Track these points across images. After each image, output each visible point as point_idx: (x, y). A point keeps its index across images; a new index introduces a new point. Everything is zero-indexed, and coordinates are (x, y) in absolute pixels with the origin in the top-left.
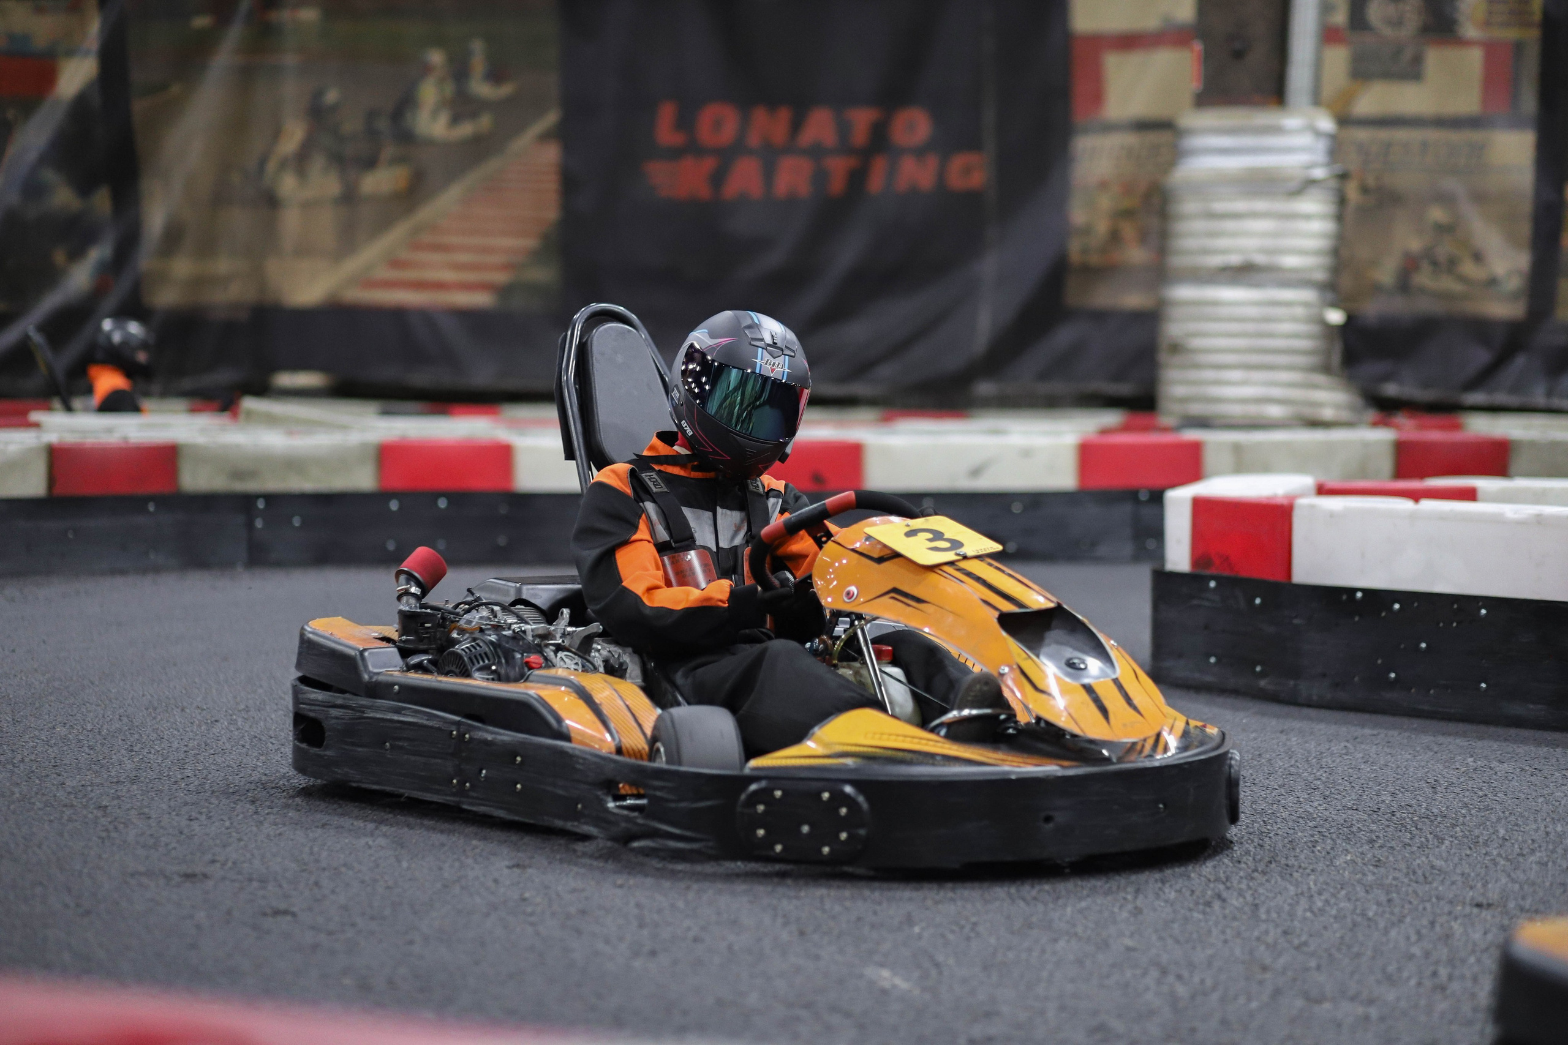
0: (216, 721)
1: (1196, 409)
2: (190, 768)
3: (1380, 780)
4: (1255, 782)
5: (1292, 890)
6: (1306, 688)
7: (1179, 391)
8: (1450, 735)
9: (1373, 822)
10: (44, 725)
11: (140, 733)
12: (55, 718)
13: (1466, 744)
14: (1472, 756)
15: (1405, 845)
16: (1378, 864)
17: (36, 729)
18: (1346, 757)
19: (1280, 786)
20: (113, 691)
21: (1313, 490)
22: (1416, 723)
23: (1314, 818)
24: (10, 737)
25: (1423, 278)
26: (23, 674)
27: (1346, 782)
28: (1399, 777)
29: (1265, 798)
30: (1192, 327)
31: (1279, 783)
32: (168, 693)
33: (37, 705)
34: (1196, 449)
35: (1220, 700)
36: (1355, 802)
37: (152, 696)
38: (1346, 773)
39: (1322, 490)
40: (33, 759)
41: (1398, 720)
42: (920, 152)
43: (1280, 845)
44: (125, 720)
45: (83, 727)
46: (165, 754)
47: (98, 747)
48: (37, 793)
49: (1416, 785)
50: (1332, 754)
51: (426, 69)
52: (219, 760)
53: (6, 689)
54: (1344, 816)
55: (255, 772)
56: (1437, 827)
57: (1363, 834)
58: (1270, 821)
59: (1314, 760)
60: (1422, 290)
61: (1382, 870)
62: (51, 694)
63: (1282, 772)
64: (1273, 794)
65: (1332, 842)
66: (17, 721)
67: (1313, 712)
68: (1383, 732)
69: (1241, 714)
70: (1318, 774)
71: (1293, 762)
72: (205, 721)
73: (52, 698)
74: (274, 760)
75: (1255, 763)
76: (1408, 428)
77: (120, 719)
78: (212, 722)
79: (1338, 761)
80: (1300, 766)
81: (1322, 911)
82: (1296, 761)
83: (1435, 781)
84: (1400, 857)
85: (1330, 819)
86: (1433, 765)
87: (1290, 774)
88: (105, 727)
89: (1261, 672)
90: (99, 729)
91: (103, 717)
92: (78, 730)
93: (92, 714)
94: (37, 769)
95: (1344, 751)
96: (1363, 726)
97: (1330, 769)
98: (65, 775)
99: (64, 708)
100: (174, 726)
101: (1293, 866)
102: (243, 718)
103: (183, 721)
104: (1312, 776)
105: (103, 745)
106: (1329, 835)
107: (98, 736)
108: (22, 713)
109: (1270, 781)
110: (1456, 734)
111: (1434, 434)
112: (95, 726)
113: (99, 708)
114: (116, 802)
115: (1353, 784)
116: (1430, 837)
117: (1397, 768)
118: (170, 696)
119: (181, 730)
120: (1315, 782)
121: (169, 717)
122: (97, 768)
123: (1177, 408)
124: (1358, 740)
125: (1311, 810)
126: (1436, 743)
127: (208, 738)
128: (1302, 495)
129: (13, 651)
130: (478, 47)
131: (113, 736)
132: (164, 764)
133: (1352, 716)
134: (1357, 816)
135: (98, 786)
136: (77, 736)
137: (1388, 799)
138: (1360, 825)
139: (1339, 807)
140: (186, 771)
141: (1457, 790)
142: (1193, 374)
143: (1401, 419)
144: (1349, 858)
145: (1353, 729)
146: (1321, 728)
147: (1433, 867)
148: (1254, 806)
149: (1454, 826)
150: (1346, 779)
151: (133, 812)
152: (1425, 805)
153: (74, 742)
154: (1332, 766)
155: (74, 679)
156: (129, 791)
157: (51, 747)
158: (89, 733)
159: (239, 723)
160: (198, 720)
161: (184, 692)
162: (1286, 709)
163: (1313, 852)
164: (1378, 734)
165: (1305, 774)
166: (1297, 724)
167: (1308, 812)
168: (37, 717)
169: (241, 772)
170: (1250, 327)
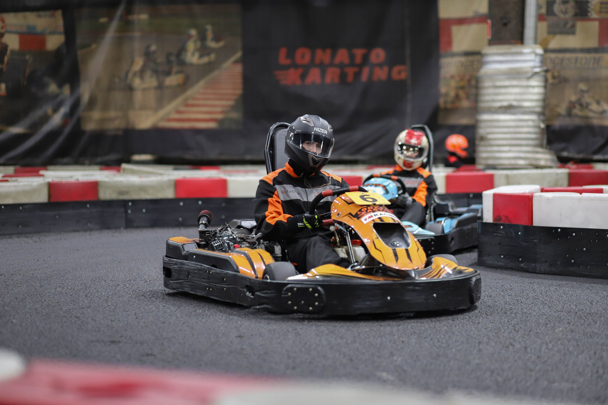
0: (118, 285)
1: (491, 162)
2: (110, 302)
3: (570, 300)
4: (522, 302)
5: (539, 341)
6: (539, 267)
7: (484, 155)
8: (596, 283)
9: (569, 316)
10: (52, 287)
11: (89, 290)
12: (56, 285)
13: (603, 287)
14: (605, 291)
15: (582, 324)
16: (572, 331)
17: (50, 289)
18: (556, 292)
19: (532, 303)
20: (78, 274)
21: (540, 191)
22: (582, 279)
23: (546, 315)
24: (40, 292)
25: (577, 111)
26: (42, 269)
27: (557, 301)
28: (578, 299)
29: (526, 308)
30: (489, 130)
31: (531, 302)
32: (99, 275)
33: (49, 280)
34: (491, 177)
35: (506, 272)
36: (561, 309)
37: (93, 276)
38: (557, 298)
39: (543, 190)
40: (49, 300)
41: (575, 278)
42: (380, 65)
43: (533, 325)
44: (83, 285)
45: (67, 288)
46: (100, 297)
47: (74, 295)
48: (52, 312)
49: (585, 302)
50: (551, 291)
51: (190, 37)
52: (121, 299)
53: (37, 274)
54: (557, 314)
55: (135, 303)
56: (594, 317)
57: (565, 321)
58: (529, 316)
59: (544, 293)
60: (577, 116)
61: (574, 334)
62: (54, 276)
63: (532, 298)
64: (529, 306)
65: (553, 324)
66: (42, 286)
67: (542, 276)
68: (570, 283)
69: (514, 277)
70: (546, 298)
71: (536, 294)
72: (114, 285)
73: (55, 277)
74: (142, 299)
75: (521, 295)
76: (573, 168)
77: (81, 285)
78: (117, 285)
79: (553, 293)
80: (539, 295)
81: (552, 349)
82: (537, 294)
83: (592, 300)
84: (580, 329)
85: (552, 315)
86: (590, 295)
87: (535, 299)
88: (76, 287)
89: (521, 260)
90: (74, 288)
91: (75, 284)
92: (66, 289)
93: (70, 283)
94: (51, 303)
95: (555, 290)
96: (562, 281)
97: (551, 297)
98: (62, 305)
99: (59, 281)
100: (102, 287)
101: (539, 333)
102: (128, 284)
103: (106, 285)
104: (544, 299)
105: (75, 294)
106: (552, 321)
107: (73, 291)
108: (43, 283)
109: (528, 301)
110: (598, 283)
111: (583, 170)
112: (72, 287)
113: (73, 281)
114: (82, 315)
115: (560, 302)
116: (592, 321)
117: (577, 296)
118: (100, 276)
119: (105, 289)
120: (545, 302)
121: (100, 284)
122: (73, 303)
123: (484, 162)
124: (560, 286)
125: (544, 312)
126: (591, 287)
127: (116, 291)
128: (536, 192)
129: (38, 260)
130: (209, 28)
131: (79, 291)
132: (100, 301)
133: (557, 277)
134: (562, 314)
135: (75, 309)
136: (65, 291)
137: (574, 307)
138: (564, 317)
139: (555, 310)
140: (108, 303)
141: (601, 304)
142: (489, 149)
143: (570, 165)
144: (561, 329)
145: (558, 281)
146: (546, 282)
147: (594, 332)
148: (522, 311)
149: (600, 317)
150: (557, 300)
151: (90, 319)
152: (588, 309)
153: (64, 293)
154: (551, 295)
155: (62, 270)
156: (87, 311)
157: (56, 295)
158: (70, 290)
159: (127, 286)
160: (111, 285)
161: (105, 274)
162: (531, 275)
163: (546, 327)
164: (568, 283)
165: (541, 299)
166: (536, 280)
167: (543, 313)
168: (49, 285)
169: (130, 303)
170: (511, 130)
